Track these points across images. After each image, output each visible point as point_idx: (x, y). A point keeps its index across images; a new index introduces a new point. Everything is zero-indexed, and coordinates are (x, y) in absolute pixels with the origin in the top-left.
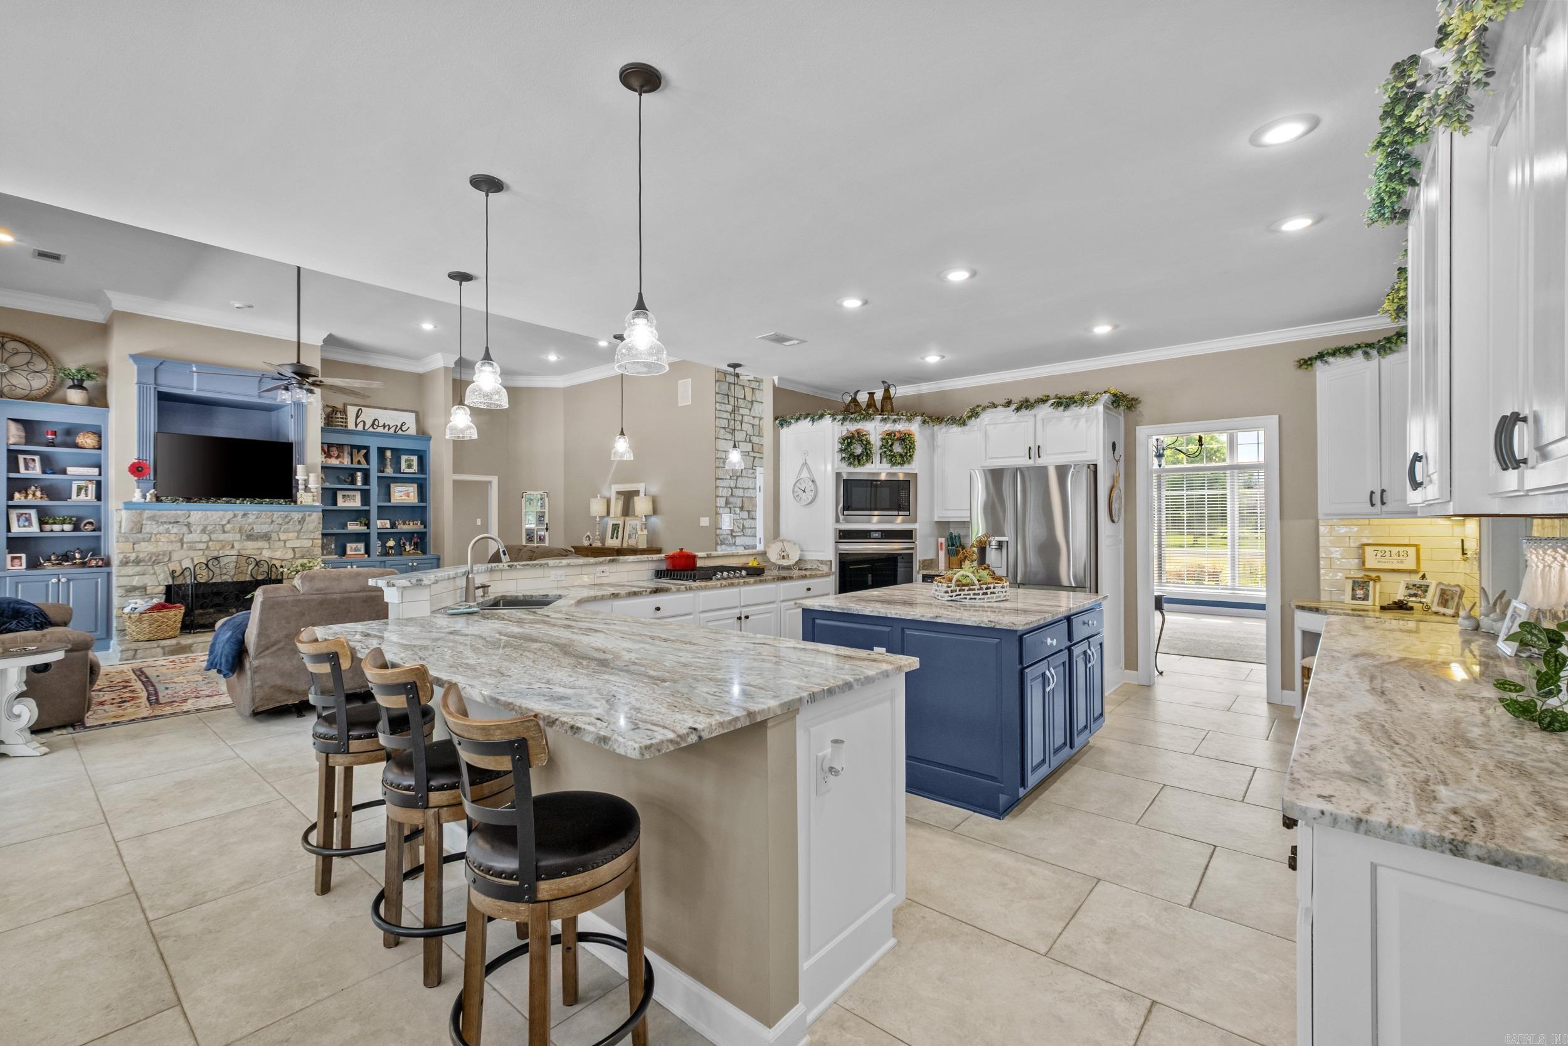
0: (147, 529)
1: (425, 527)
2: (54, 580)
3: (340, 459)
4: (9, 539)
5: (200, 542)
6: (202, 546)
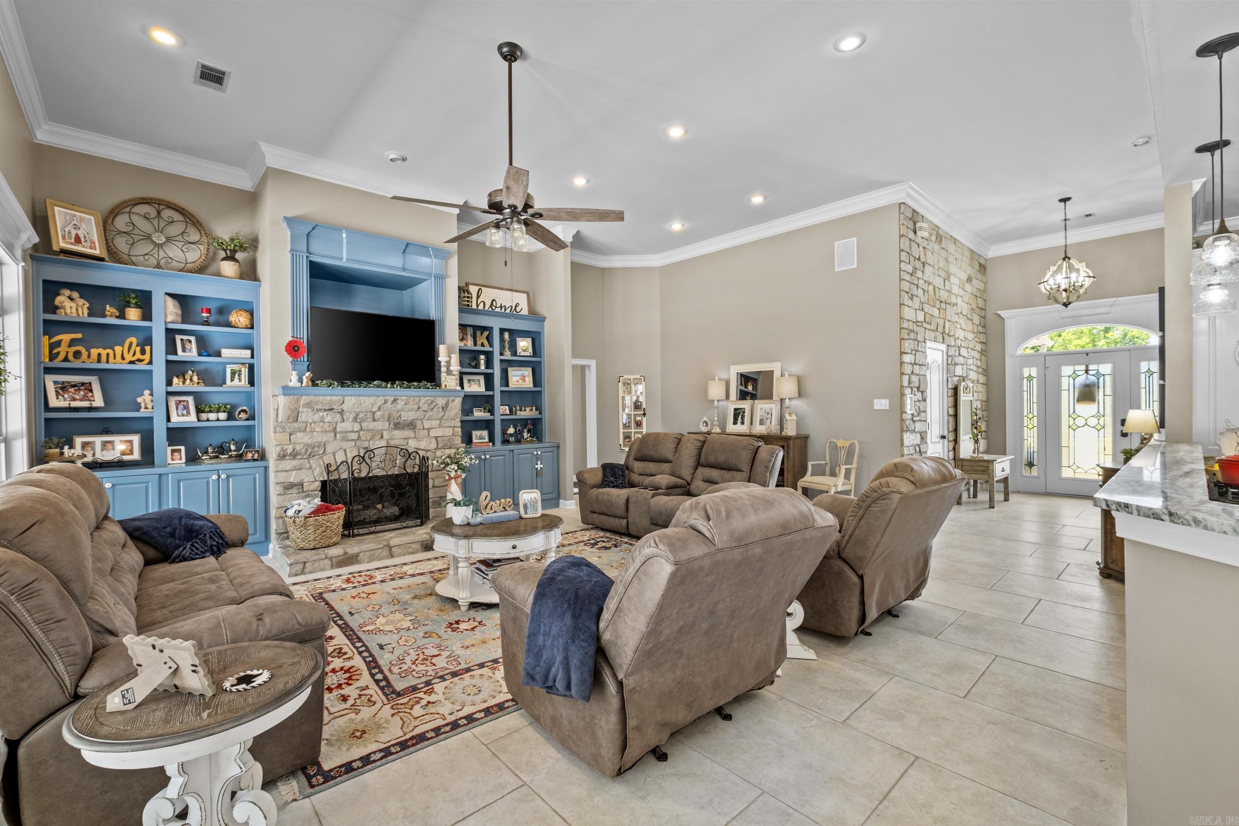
0: (303, 417)
1: (540, 413)
2: (215, 477)
3: (464, 342)
4: (168, 429)
5: (352, 432)
6: (354, 436)
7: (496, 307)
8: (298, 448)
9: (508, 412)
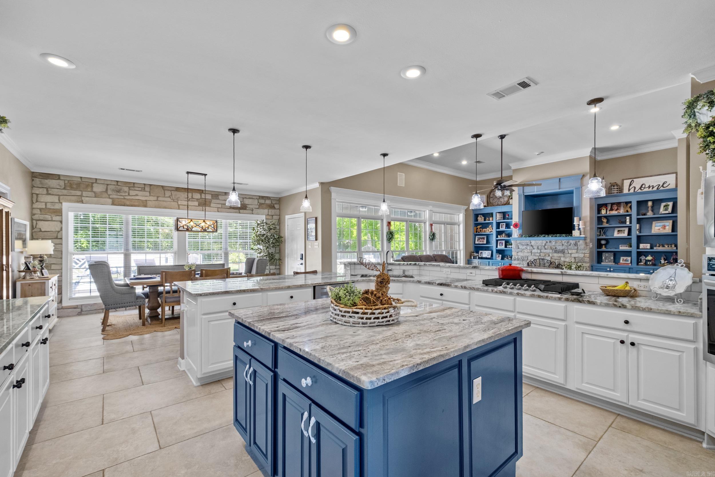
0: (520, 247)
2: (500, 264)
3: (618, 211)
4: (496, 250)
5: (537, 253)
6: (538, 254)
7: (645, 188)
8: (519, 257)
9: (648, 247)
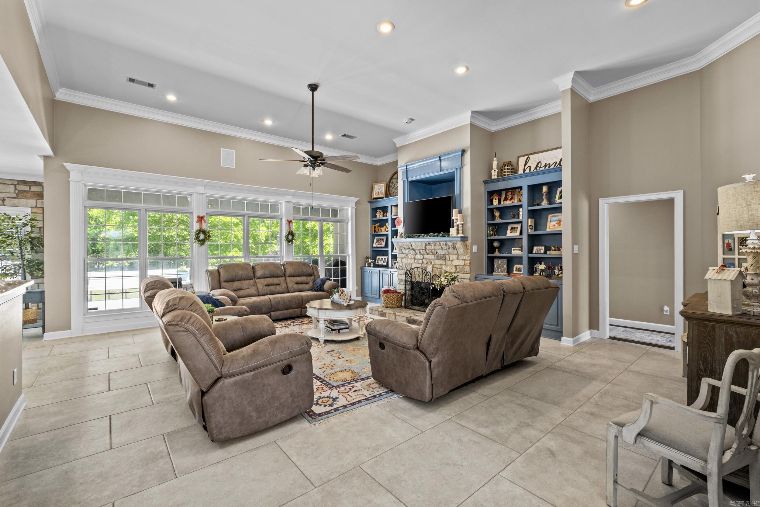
0: (403, 251)
3: (513, 200)
4: (392, 255)
7: (540, 167)
8: (404, 265)
9: (542, 251)
